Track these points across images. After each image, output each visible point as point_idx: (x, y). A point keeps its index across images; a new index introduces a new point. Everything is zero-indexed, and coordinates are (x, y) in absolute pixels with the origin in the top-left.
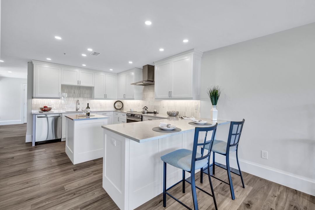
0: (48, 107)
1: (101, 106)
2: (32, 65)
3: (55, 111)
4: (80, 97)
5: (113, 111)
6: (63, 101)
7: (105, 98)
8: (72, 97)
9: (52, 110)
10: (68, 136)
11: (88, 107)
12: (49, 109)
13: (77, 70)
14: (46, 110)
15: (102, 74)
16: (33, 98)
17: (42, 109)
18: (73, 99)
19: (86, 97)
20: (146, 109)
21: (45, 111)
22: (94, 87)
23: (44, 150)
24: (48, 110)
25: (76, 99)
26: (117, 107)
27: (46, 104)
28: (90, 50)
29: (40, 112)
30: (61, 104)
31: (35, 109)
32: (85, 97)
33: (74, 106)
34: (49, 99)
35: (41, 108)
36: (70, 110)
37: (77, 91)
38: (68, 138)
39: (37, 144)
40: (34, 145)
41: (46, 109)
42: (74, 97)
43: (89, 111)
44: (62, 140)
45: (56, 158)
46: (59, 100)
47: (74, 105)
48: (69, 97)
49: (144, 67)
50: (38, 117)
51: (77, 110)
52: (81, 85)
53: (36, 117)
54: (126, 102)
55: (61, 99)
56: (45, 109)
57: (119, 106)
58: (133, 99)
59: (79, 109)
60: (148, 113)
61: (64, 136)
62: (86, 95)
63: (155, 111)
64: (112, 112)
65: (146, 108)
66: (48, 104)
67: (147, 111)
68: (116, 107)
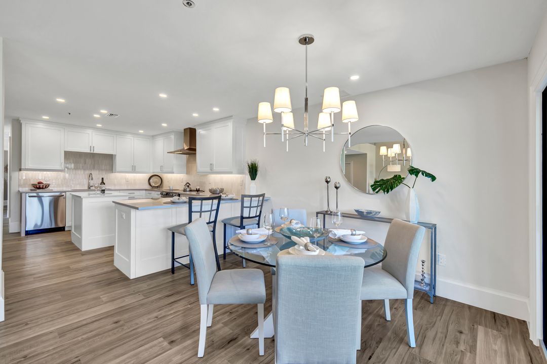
0: (44, 183)
1: (127, 181)
2: (20, 125)
3: (55, 188)
4: (94, 168)
5: (146, 190)
6: (67, 175)
7: (134, 170)
8: (81, 169)
9: (50, 188)
10: (74, 223)
11: (103, 183)
12: (46, 186)
13: (89, 131)
14: (41, 187)
15: (129, 137)
16: (20, 170)
17: (34, 186)
18: (82, 172)
19: (103, 168)
20: (188, 186)
21: (39, 188)
22: (115, 155)
23: (40, 239)
24: (44, 187)
25: (88, 172)
26: (153, 184)
27: (40, 178)
28: (104, 111)
29: (31, 190)
30: (65, 178)
31: (24, 185)
32: (102, 170)
33: (85, 182)
34: (45, 172)
35: (32, 184)
36: (78, 188)
37: (89, 161)
38: (75, 226)
39: (28, 233)
40: (23, 234)
41: (41, 185)
42: (84, 170)
43: (104, 187)
44: (66, 229)
45: (58, 246)
46: (62, 174)
47: (85, 180)
48: (76, 168)
49: (185, 130)
50: (29, 197)
51: (89, 188)
52: (94, 152)
53: (27, 197)
54: (167, 177)
55: (64, 172)
56: (39, 187)
57: (156, 183)
58: (173, 173)
59: (92, 186)
60: (191, 191)
61: (69, 223)
62: (103, 166)
63: (198, 188)
64: (144, 192)
65: (188, 184)
66: (44, 178)
67: (190, 188)
68: (151, 184)
